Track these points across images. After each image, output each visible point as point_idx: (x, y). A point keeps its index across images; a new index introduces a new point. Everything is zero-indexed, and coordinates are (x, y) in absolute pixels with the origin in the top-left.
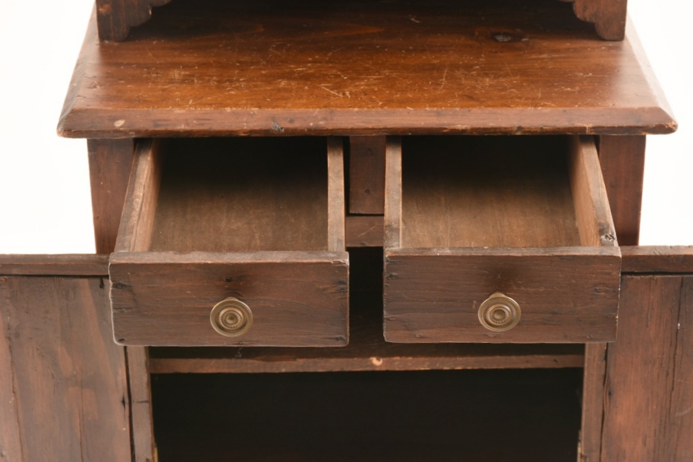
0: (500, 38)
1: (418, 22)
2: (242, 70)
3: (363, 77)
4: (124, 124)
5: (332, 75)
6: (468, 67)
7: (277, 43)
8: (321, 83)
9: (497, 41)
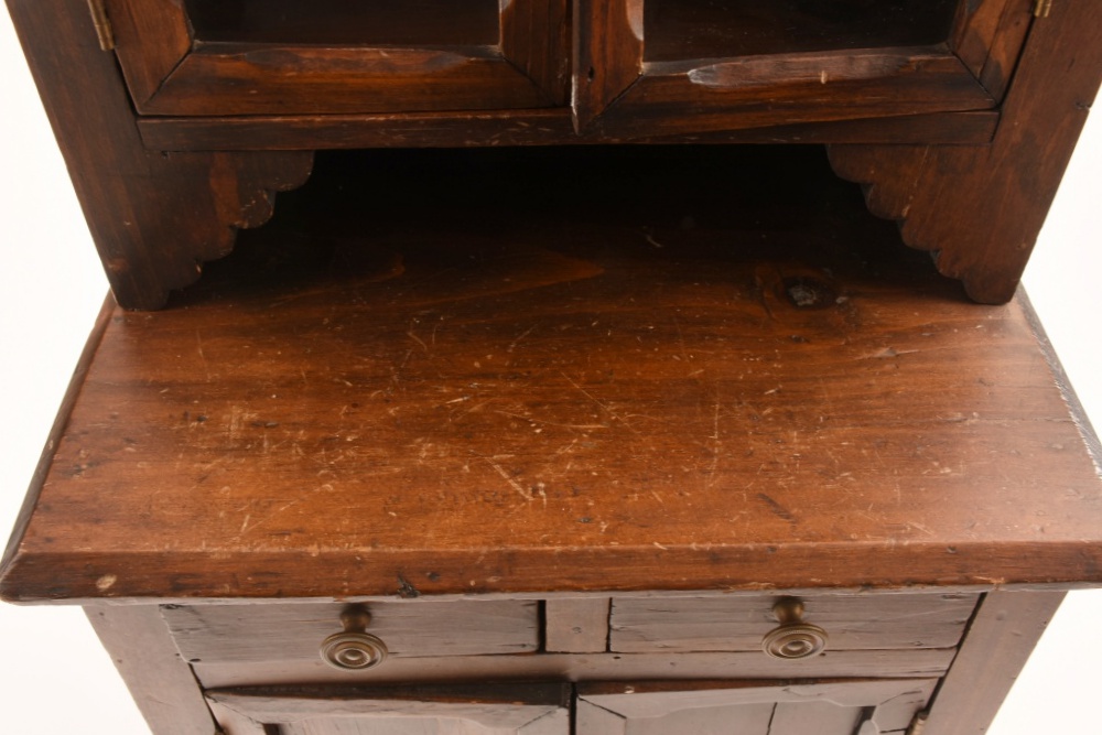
0: (798, 294)
1: (658, 245)
2: (355, 406)
3: (569, 426)
4: (115, 584)
5: (514, 419)
6: (755, 392)
7: (423, 312)
8: (494, 452)
9: (794, 303)
